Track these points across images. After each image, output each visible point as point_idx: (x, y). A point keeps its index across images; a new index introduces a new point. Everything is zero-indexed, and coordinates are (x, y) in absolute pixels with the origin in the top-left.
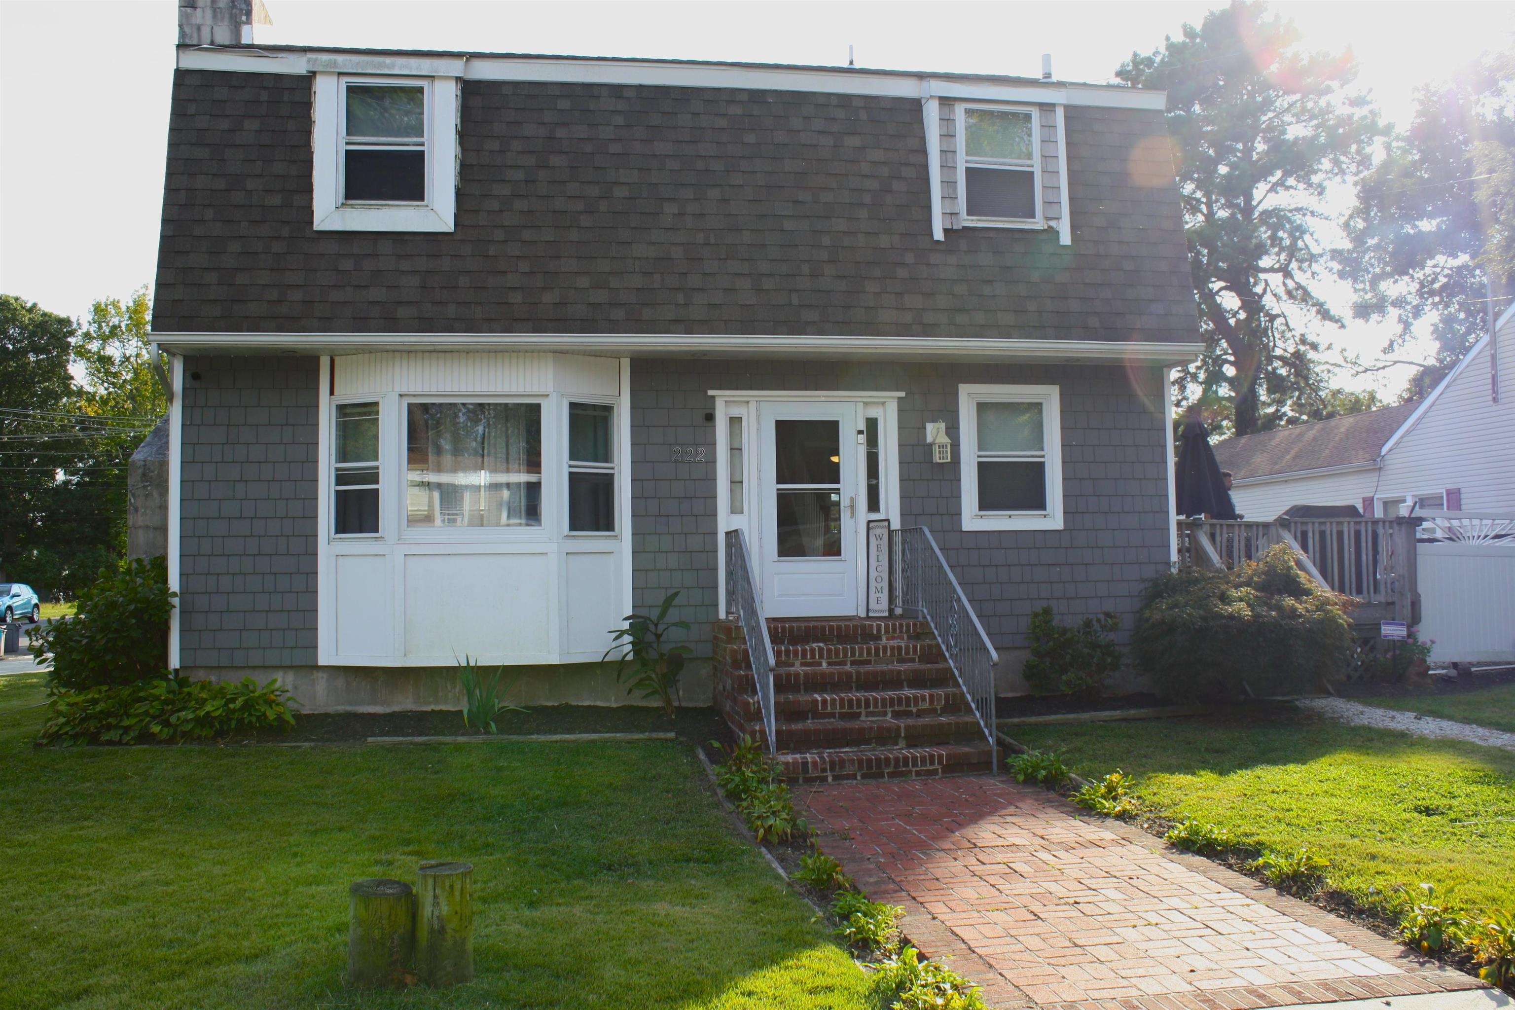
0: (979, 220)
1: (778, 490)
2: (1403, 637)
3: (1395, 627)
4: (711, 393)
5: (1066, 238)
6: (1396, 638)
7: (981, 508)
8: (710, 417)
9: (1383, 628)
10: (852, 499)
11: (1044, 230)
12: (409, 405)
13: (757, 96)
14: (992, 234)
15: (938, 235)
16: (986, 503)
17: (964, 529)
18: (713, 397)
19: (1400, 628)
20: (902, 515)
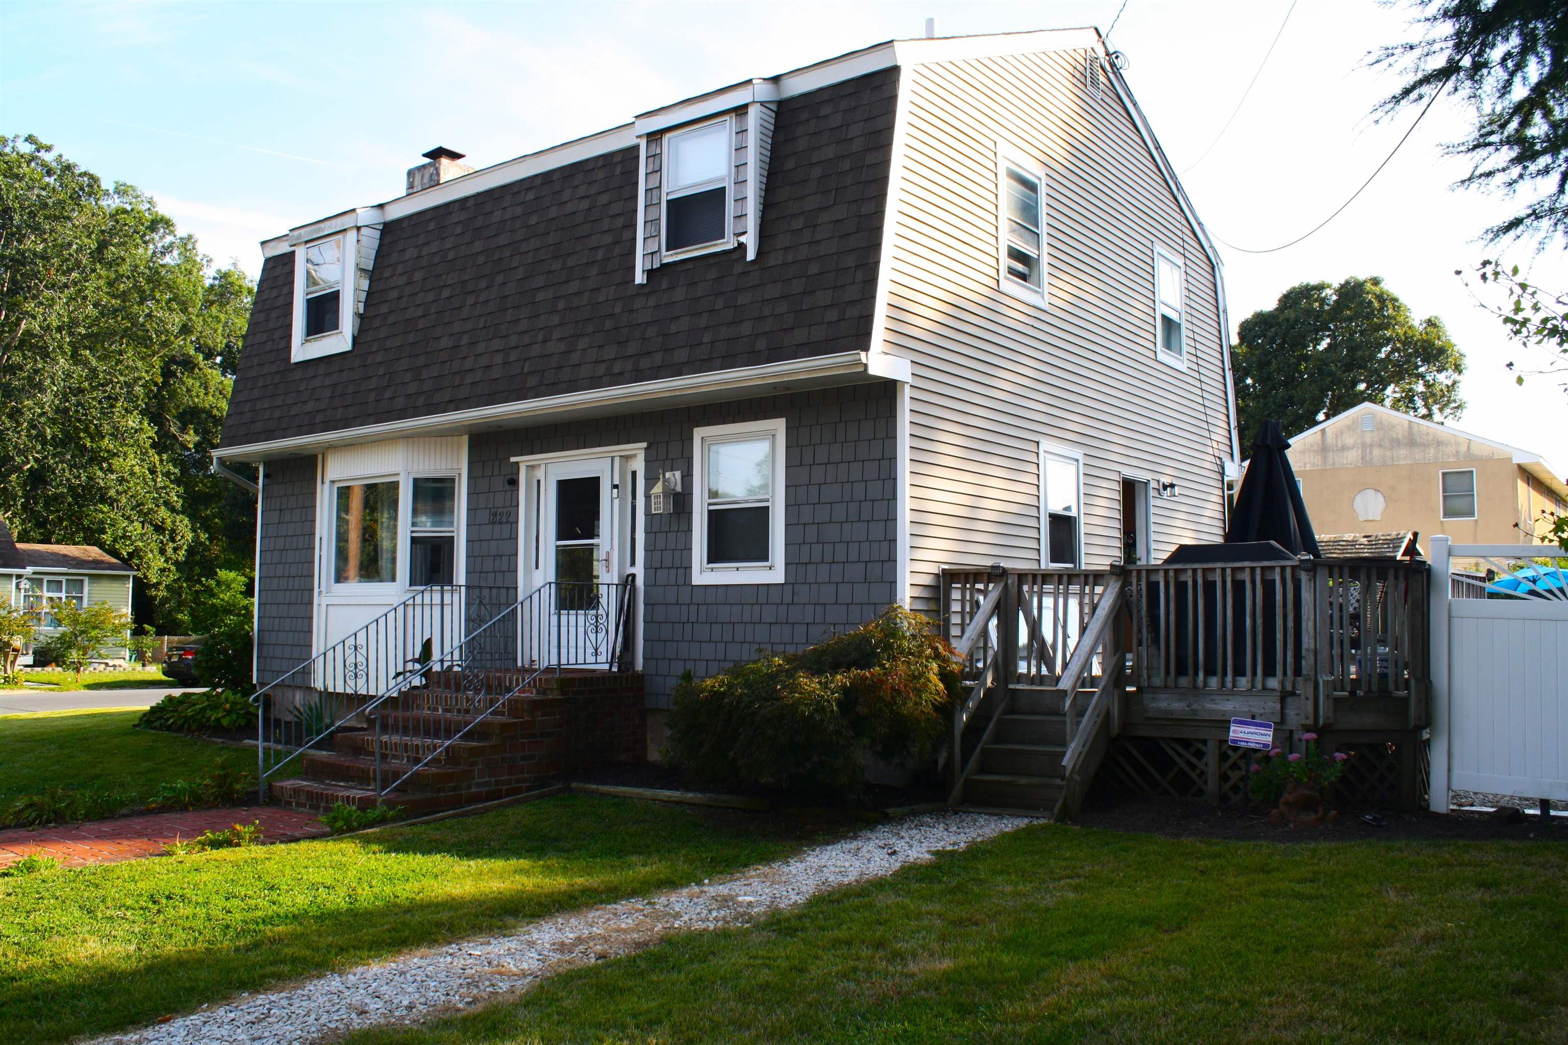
0: (676, 254)
1: (557, 546)
2: (1265, 745)
3: (1253, 729)
4: (513, 459)
5: (751, 255)
6: (1253, 746)
7: (710, 561)
8: (514, 482)
9: (1232, 728)
10: (608, 553)
11: (735, 249)
12: (338, 488)
13: (547, 177)
14: (690, 266)
15: (640, 278)
16: (716, 555)
17: (693, 583)
18: (517, 463)
19: (1262, 731)
20: (645, 568)
